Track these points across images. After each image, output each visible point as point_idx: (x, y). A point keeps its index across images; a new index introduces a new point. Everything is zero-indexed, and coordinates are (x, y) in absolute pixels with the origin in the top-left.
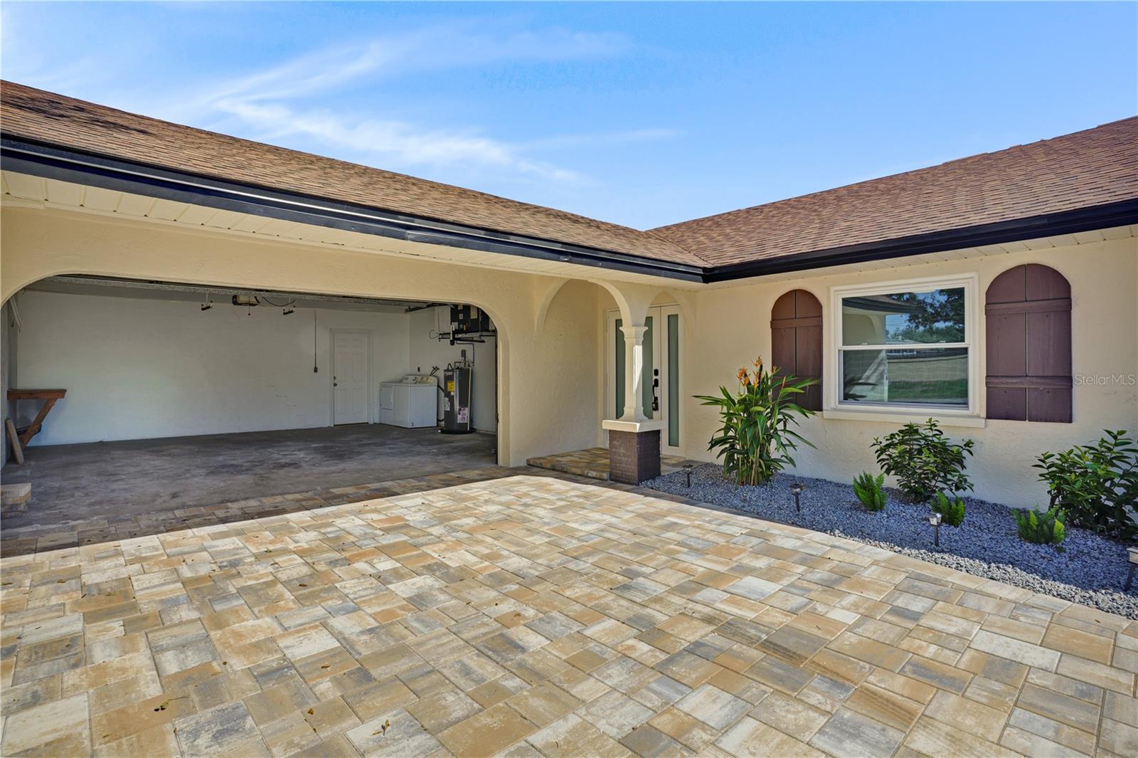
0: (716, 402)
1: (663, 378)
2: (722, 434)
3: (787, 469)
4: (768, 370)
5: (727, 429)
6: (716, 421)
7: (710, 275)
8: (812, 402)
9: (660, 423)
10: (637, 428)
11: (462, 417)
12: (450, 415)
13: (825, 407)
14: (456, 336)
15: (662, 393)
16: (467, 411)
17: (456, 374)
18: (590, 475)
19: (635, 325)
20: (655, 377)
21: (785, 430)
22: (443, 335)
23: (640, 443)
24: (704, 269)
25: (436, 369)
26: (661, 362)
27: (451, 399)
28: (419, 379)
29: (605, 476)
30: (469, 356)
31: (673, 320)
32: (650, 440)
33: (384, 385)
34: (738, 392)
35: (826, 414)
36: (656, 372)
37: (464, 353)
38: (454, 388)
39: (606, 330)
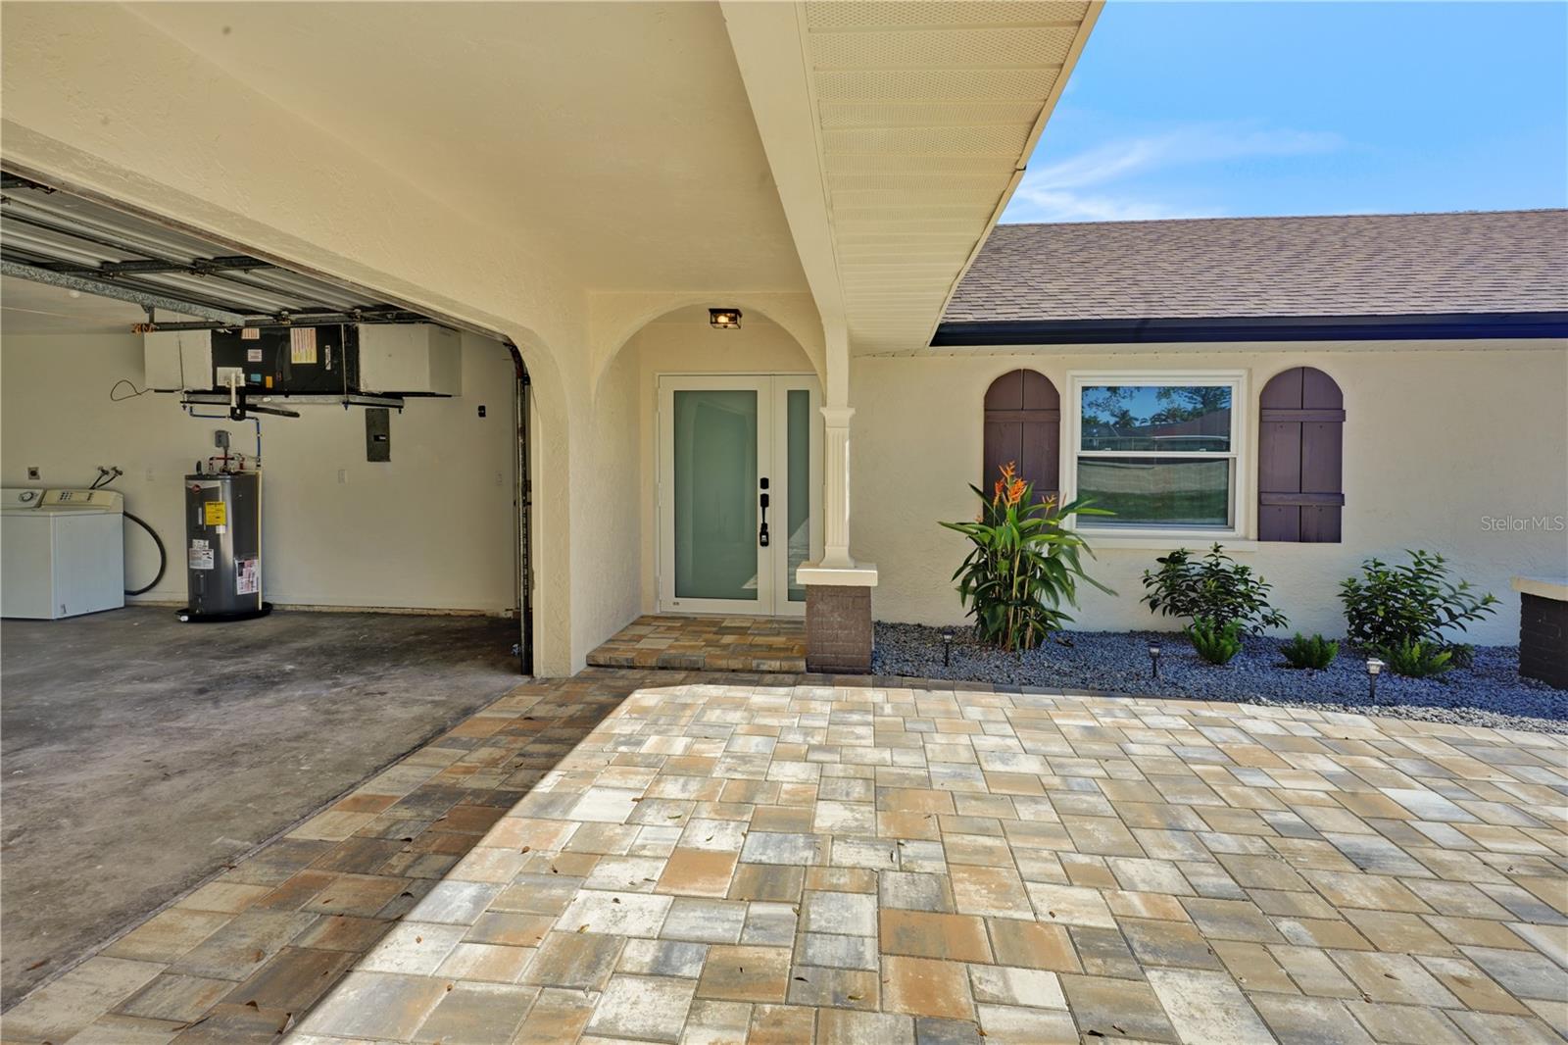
11: (243, 581)
14: (250, 400)
16: (256, 566)
18: (764, 667)
20: (761, 491)
22: (195, 396)
29: (802, 665)
31: (797, 398)
36: (765, 483)
38: (223, 517)
39: (655, 407)
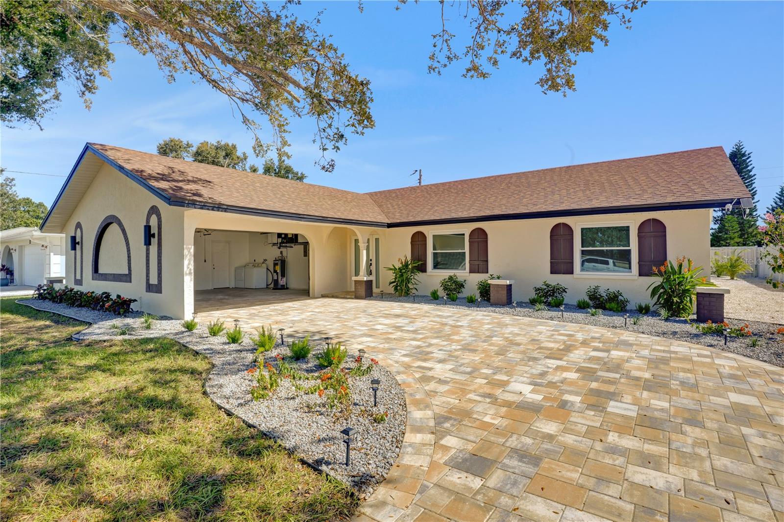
0: (391, 269)
1: (374, 263)
2: (394, 280)
3: (414, 291)
4: (409, 258)
5: (396, 278)
6: (391, 276)
7: (390, 226)
8: (422, 269)
9: (372, 278)
10: (365, 279)
11: (282, 282)
12: (276, 282)
13: (427, 271)
14: (280, 245)
15: (373, 268)
16: (284, 279)
17: (279, 262)
19: (364, 243)
20: (371, 262)
21: (414, 278)
22: (274, 244)
23: (366, 284)
24: (388, 224)
25: (265, 260)
26: (373, 256)
27: (277, 274)
28: (255, 265)
30: (285, 254)
31: (377, 240)
32: (369, 283)
33: (237, 269)
34: (398, 265)
35: (428, 273)
36: (371, 260)
37: (281, 253)
38: (278, 268)
39: (351, 243)
